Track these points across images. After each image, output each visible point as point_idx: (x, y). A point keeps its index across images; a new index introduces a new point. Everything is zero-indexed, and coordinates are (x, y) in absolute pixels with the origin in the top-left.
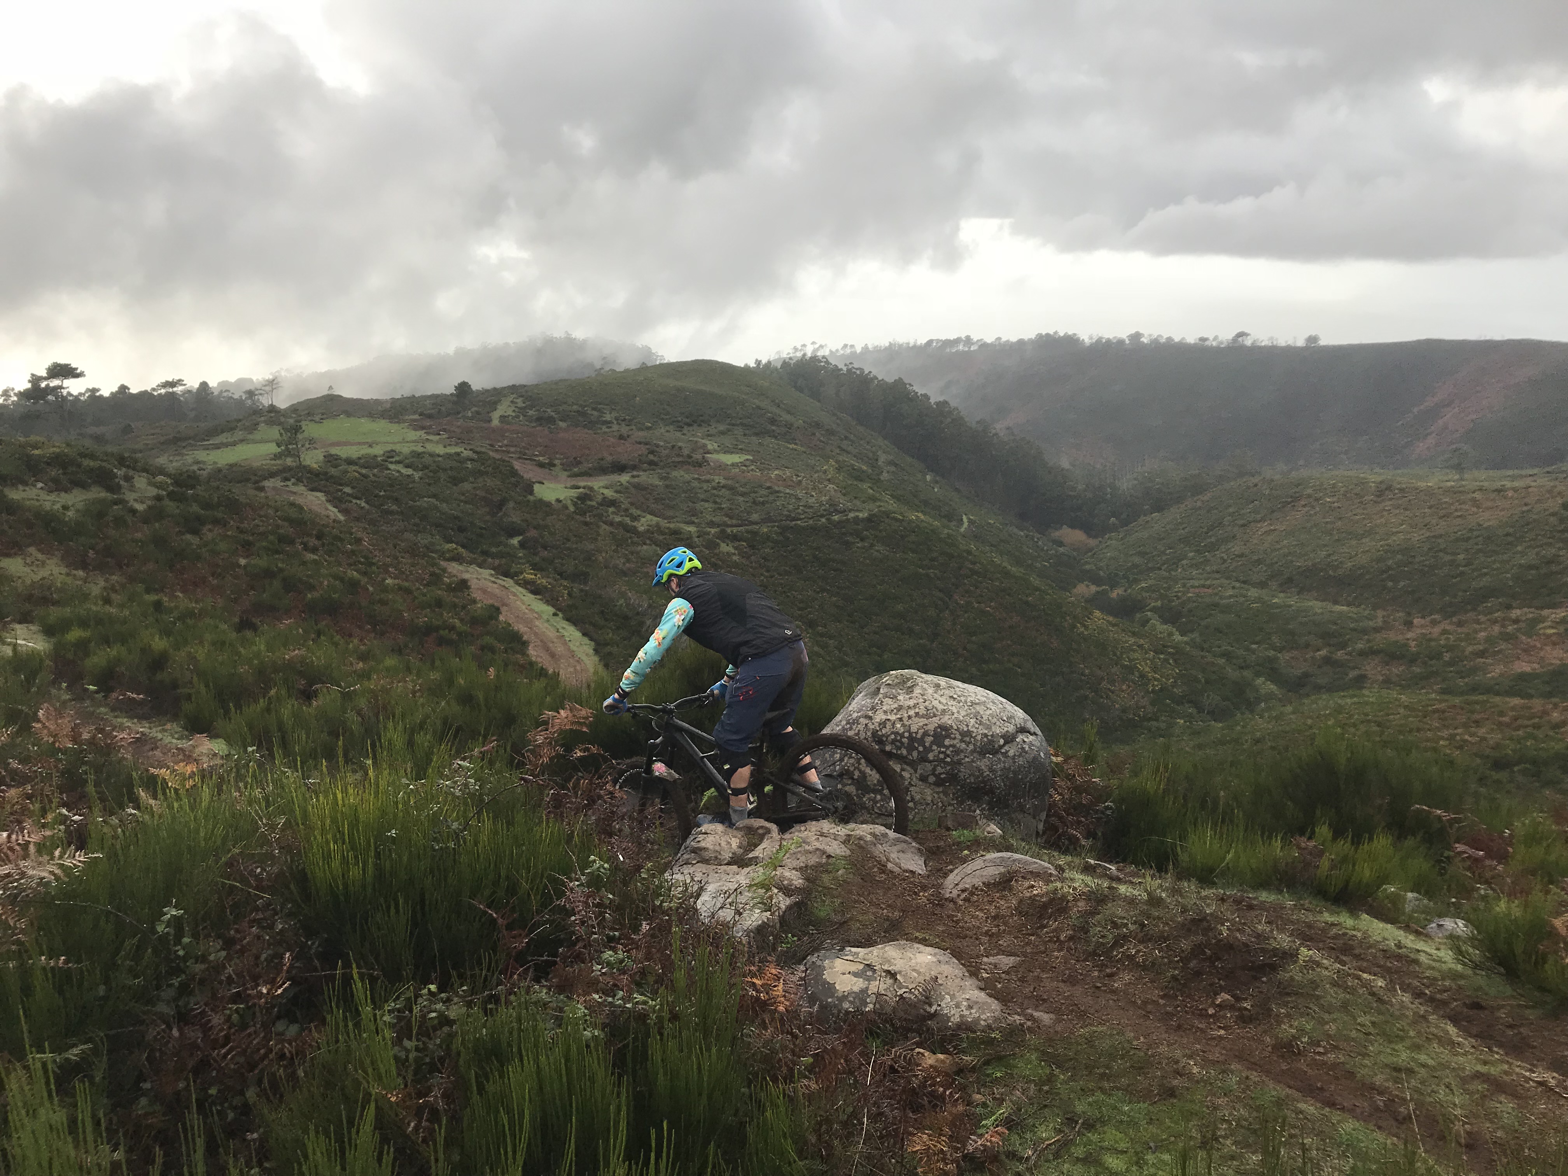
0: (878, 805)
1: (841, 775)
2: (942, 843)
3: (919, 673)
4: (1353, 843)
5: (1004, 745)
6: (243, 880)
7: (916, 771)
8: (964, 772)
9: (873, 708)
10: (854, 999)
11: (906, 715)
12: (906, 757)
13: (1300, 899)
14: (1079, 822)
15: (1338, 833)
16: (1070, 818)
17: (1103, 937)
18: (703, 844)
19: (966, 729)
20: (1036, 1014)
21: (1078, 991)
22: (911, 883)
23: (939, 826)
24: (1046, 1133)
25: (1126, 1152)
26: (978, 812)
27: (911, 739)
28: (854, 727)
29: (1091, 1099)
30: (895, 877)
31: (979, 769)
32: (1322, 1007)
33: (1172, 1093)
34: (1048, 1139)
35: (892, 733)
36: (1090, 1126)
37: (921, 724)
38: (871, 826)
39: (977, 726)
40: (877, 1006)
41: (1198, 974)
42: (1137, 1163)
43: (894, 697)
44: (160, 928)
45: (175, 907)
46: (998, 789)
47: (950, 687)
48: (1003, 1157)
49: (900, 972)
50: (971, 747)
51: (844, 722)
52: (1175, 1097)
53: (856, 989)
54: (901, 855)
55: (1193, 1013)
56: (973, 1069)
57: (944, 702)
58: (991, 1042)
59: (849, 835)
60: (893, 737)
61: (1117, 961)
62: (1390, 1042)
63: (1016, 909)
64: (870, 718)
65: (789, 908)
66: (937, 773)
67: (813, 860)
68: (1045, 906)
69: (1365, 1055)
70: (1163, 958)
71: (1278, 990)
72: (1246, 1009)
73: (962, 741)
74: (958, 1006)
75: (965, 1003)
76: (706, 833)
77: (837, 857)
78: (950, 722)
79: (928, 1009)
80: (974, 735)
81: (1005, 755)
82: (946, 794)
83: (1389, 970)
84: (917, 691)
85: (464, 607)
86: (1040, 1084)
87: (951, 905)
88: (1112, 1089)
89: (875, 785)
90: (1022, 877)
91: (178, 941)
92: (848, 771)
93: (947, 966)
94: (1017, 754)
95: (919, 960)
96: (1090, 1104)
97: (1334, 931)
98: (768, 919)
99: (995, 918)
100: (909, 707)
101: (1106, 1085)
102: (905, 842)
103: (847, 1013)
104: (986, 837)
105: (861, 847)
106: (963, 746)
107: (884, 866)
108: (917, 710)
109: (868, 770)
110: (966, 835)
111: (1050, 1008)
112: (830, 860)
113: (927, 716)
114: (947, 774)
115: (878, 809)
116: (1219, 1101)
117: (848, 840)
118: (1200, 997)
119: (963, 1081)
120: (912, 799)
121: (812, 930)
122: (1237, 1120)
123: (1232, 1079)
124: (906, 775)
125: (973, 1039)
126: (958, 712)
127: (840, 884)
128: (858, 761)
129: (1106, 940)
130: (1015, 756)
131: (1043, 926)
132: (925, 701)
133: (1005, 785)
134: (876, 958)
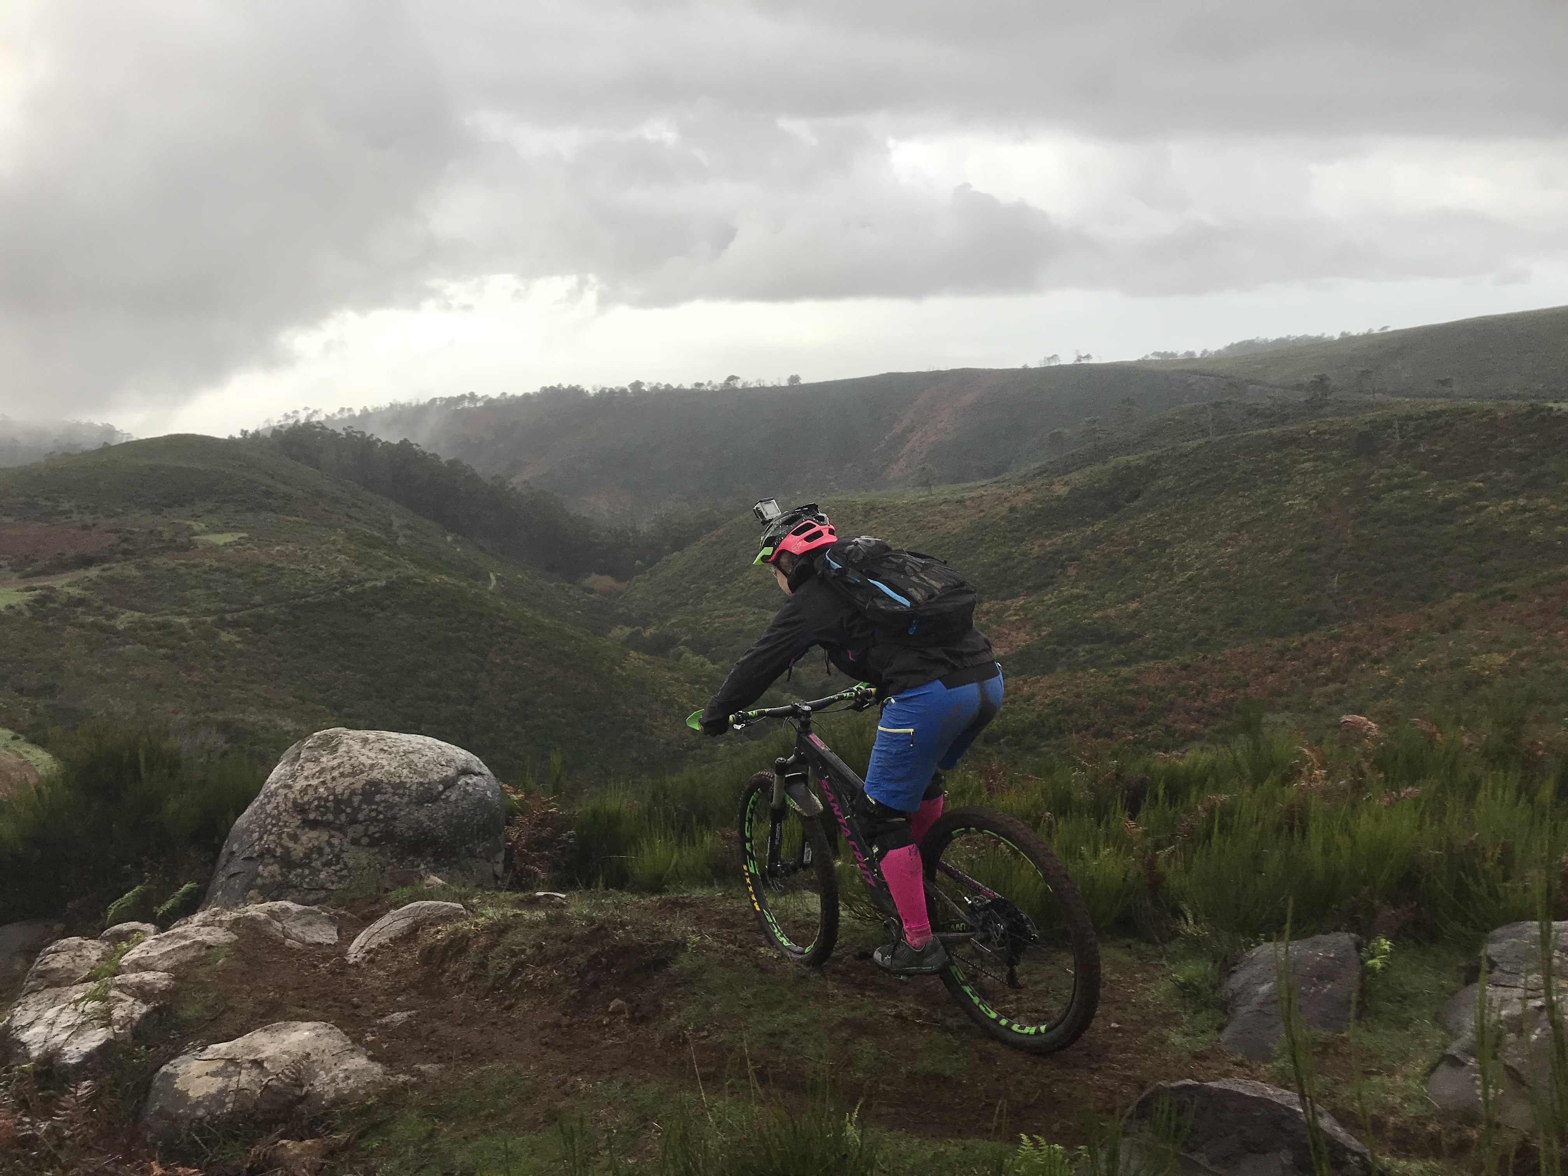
0: (307, 880)
1: (261, 855)
2: (378, 907)
3: (344, 730)
5: (444, 791)
7: (346, 836)
8: (400, 827)
9: (293, 776)
10: (210, 1102)
11: (329, 777)
12: (333, 822)
13: (729, 888)
14: (541, 858)
16: (532, 855)
17: (501, 968)
18: (53, 965)
19: (398, 781)
20: (423, 1068)
22: (315, 956)
23: (377, 890)
26: (422, 866)
27: (338, 801)
28: (273, 800)
29: (472, 1146)
30: (293, 955)
31: (418, 821)
32: (708, 990)
33: (556, 1116)
35: (315, 799)
37: (347, 784)
39: (411, 775)
40: (236, 1103)
41: (595, 985)
43: (317, 760)
46: (442, 838)
47: (381, 739)
49: (267, 1059)
50: (406, 799)
51: (264, 797)
52: (560, 1119)
53: (213, 1091)
54: (306, 928)
55: (590, 1027)
56: (346, 1147)
57: (374, 756)
58: (366, 1110)
59: (239, 919)
60: (316, 803)
61: (516, 991)
62: (768, 1009)
63: (419, 960)
64: (289, 787)
65: (146, 1017)
66: (369, 833)
67: (192, 953)
68: (446, 949)
70: (560, 976)
71: (669, 983)
73: (394, 794)
74: (333, 1080)
75: (341, 1075)
76: (56, 952)
77: (220, 946)
78: (379, 776)
79: (298, 1092)
80: (408, 786)
81: (446, 800)
82: (384, 855)
84: (342, 749)
86: (418, 1145)
87: (354, 971)
88: (496, 1128)
89: (301, 859)
90: (430, 924)
92: (268, 850)
93: (326, 1039)
94: (459, 798)
95: (291, 1041)
96: (471, 1152)
98: (114, 1034)
99: (399, 972)
100: (333, 768)
101: (490, 1125)
102: (313, 913)
103: (201, 1119)
104: (421, 889)
105: (251, 928)
106: (397, 799)
107: (280, 944)
108: (341, 770)
109: (291, 845)
110: (407, 891)
111: (439, 1057)
112: (210, 952)
113: (353, 774)
114: (381, 832)
115: (308, 883)
116: (603, 1112)
117: (235, 924)
118: (596, 1009)
119: (332, 1164)
120: (346, 866)
121: (174, 1035)
122: (619, 1128)
123: (617, 1086)
124: (336, 841)
125: (347, 1113)
126: (389, 764)
127: (219, 976)
128: (280, 836)
129: (503, 971)
130: (457, 800)
131: (444, 972)
132: (351, 758)
133: (449, 833)
134: (241, 1050)
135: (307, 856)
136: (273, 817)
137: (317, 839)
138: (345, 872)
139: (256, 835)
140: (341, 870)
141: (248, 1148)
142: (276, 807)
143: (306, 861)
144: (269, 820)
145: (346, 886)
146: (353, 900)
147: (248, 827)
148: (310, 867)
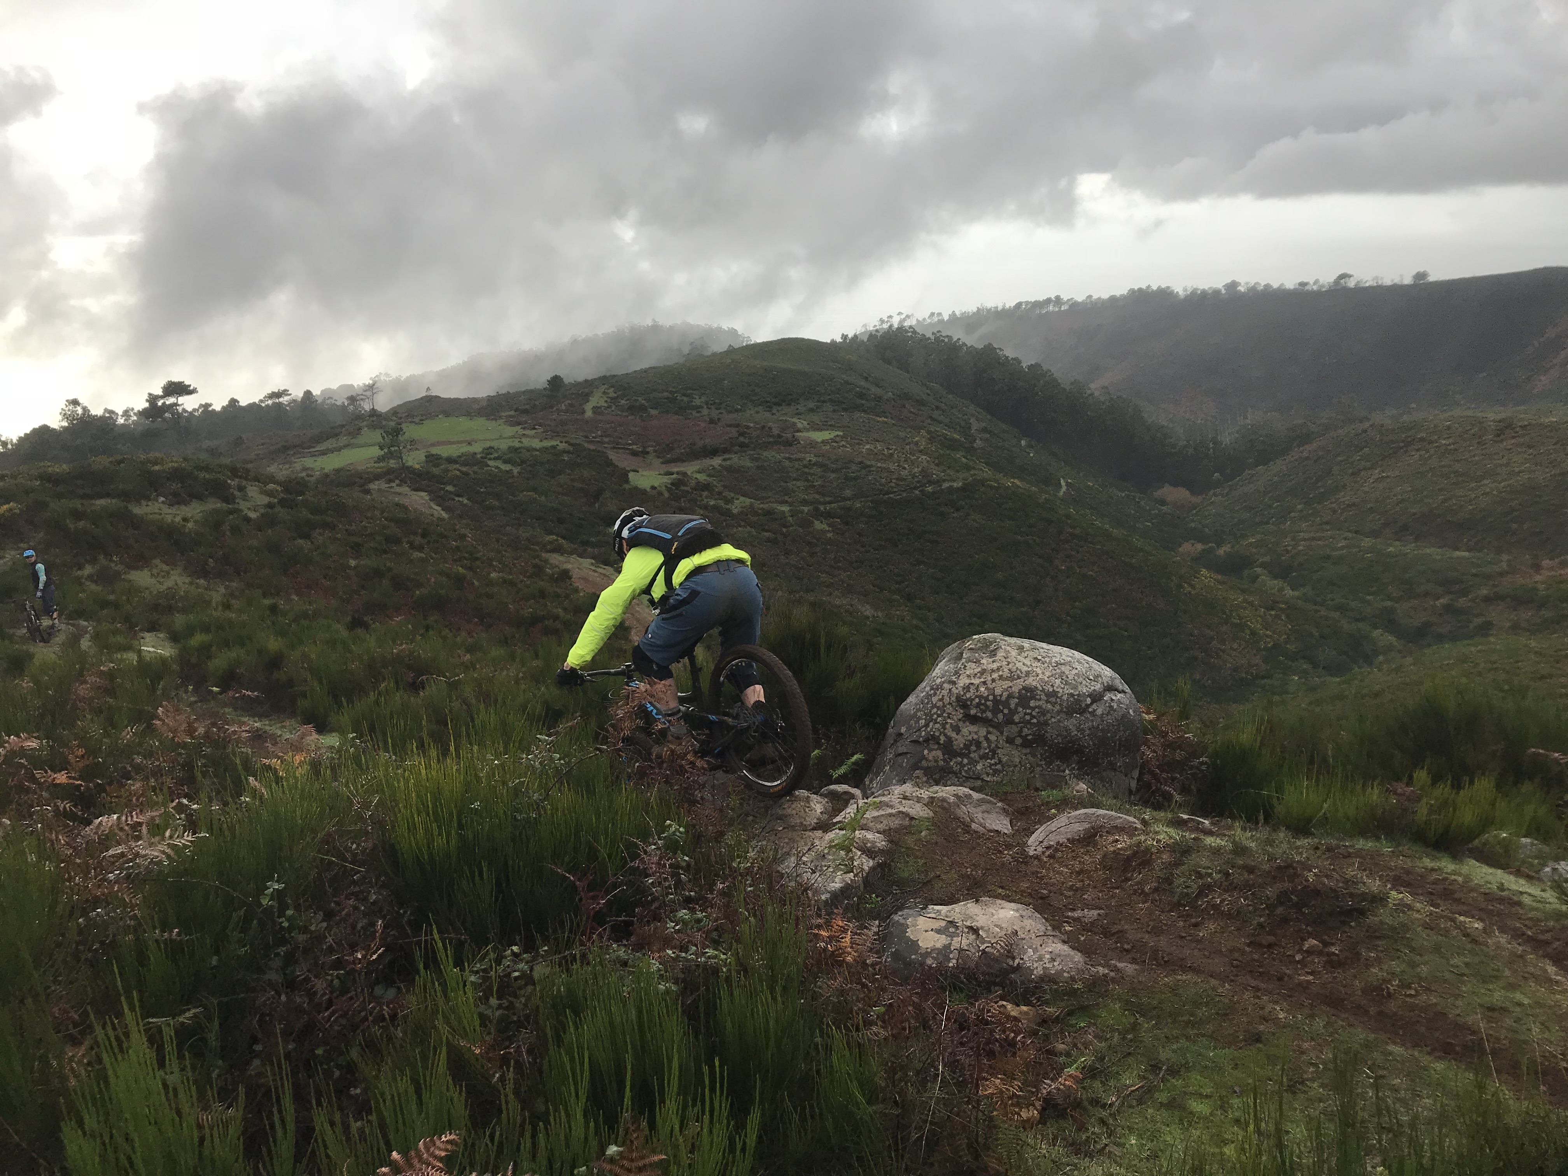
0: (966, 768)
1: (927, 741)
2: (1030, 804)
3: (1002, 637)
4: (1453, 786)
5: (1092, 704)
6: (341, 857)
7: (1002, 733)
8: (1051, 733)
10: (937, 954)
11: (989, 678)
12: (991, 720)
13: (1399, 845)
14: (1173, 779)
15: (1436, 778)
16: (1164, 775)
17: (1187, 887)
19: (1051, 690)
20: (1120, 965)
21: (1163, 942)
22: (997, 842)
23: (1028, 787)
24: (1130, 1080)
25: (1210, 1097)
26: (1067, 772)
27: (996, 701)
28: (938, 692)
29: (1175, 1047)
30: (979, 838)
31: (1066, 729)
32: (1413, 950)
33: (1257, 1038)
34: (1132, 1086)
35: (977, 697)
36: (1173, 1072)
37: (1006, 687)
38: (955, 788)
39: (1062, 686)
40: (960, 961)
41: (1285, 920)
42: (1222, 1107)
43: (978, 662)
44: (265, 902)
45: (278, 881)
46: (1087, 748)
47: (1034, 648)
48: (1086, 1103)
49: (982, 928)
50: (1058, 707)
51: (928, 689)
52: (1261, 1042)
53: (939, 945)
54: (986, 815)
55: (1281, 961)
56: (1057, 1020)
57: (1029, 663)
58: (1073, 993)
59: (932, 797)
60: (977, 700)
61: (1202, 911)
62: (1484, 982)
63: (1100, 863)
64: (954, 683)
65: (872, 869)
66: (1024, 734)
67: (896, 823)
68: (1129, 859)
69: (1457, 996)
70: (1248, 905)
71: (1368, 934)
72: (1334, 954)
73: (1047, 702)
74: (1040, 959)
75: (1048, 956)
76: (791, 800)
77: (921, 819)
78: (1034, 684)
79: (1011, 963)
80: (1059, 695)
81: (1093, 713)
82: (1034, 756)
83: (1490, 913)
84: (1000, 654)
85: (567, 596)
86: (1123, 1034)
87: (1036, 862)
88: (1197, 1035)
89: (961, 749)
90: (1107, 832)
91: (282, 914)
92: (933, 736)
93: (1030, 921)
94: (1105, 712)
95: (1001, 916)
96: (1174, 1051)
97: (1435, 876)
98: (851, 880)
99: (1079, 873)
100: (993, 671)
101: (1191, 1032)
102: (989, 802)
103: (930, 967)
104: (1075, 796)
105: (943, 808)
106: (1049, 706)
107: (967, 826)
108: (1001, 673)
109: (953, 735)
110: (1055, 794)
111: (1133, 958)
112: (913, 822)
113: (1011, 678)
114: (1034, 735)
115: (966, 771)
116: (1306, 1045)
117: (931, 802)
118: (1287, 944)
119: (1047, 1032)
120: (1000, 761)
121: (895, 890)
122: (1324, 1063)
123: (1319, 1023)
124: (992, 738)
125: (1056, 990)
126: (1043, 673)
127: (923, 845)
128: (944, 726)
129: (1190, 890)
130: (1103, 714)
131: (1127, 880)
132: (1009, 663)
133: (1094, 744)
134: (959, 915)
135: (967, 746)
136: (938, 708)
137: (976, 733)
138: (999, 767)
139: (922, 722)
140: (996, 764)
141: (972, 1001)
142: (941, 700)
143: (965, 752)
144: (935, 710)
145: (999, 779)
146: (1006, 793)
147: (915, 713)
148: (968, 758)
